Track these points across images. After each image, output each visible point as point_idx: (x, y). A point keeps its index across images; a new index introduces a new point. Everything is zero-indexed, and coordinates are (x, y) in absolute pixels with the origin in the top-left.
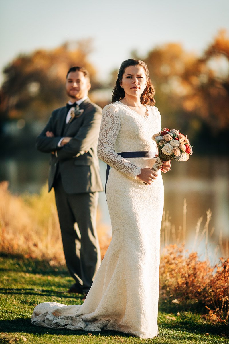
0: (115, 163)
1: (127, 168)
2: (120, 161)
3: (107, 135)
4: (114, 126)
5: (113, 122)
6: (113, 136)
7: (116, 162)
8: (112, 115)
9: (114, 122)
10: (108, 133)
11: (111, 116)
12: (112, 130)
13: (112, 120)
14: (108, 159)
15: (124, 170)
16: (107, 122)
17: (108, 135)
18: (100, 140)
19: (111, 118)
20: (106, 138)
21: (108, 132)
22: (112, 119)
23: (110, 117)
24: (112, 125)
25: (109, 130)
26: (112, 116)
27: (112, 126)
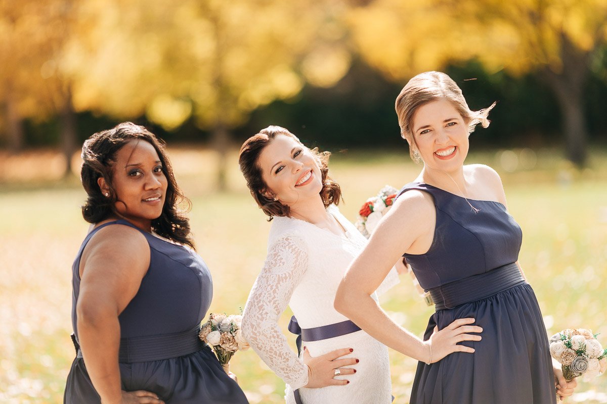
3: (277, 287)
5: (296, 262)
8: (296, 247)
9: (298, 263)
10: (281, 282)
11: (293, 250)
13: (295, 259)
16: (283, 261)
17: (279, 289)
18: (258, 293)
20: (274, 292)
21: (283, 280)
22: (295, 255)
23: (290, 250)
24: (293, 269)
27: (292, 271)
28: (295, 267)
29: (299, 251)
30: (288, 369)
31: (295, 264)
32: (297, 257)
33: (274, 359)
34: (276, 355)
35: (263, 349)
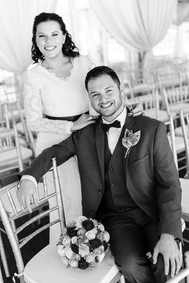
0: (44, 126)
1: (58, 125)
2: (49, 122)
4: (35, 93)
5: (32, 89)
6: (37, 103)
7: (45, 124)
9: (34, 89)
12: (34, 97)
13: (31, 88)
14: (36, 125)
15: (56, 128)
19: (29, 85)
25: (32, 98)
26: (30, 83)
27: (33, 94)
28: (33, 92)
29: (31, 84)
30: (57, 126)
31: (32, 90)
32: (32, 87)
33: (46, 127)
34: (45, 125)
35: (38, 127)
